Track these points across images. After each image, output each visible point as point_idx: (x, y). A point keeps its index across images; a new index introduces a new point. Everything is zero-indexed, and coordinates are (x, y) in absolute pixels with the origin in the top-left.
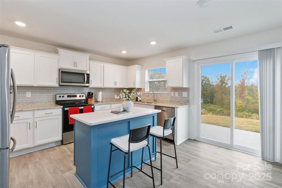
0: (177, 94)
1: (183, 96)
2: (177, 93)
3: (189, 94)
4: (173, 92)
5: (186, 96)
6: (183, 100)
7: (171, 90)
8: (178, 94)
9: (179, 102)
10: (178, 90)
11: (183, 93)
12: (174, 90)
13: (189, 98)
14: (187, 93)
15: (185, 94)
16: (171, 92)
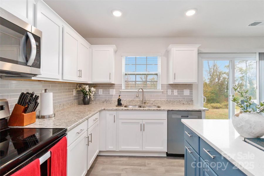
0: (176, 92)
1: (184, 94)
2: (177, 90)
3: (192, 92)
4: (170, 90)
5: (189, 95)
6: (184, 99)
7: (167, 87)
8: (178, 92)
9: (180, 102)
10: (178, 87)
11: (184, 90)
12: (172, 87)
13: (192, 96)
14: (189, 90)
15: (186, 92)
16: (167, 89)
